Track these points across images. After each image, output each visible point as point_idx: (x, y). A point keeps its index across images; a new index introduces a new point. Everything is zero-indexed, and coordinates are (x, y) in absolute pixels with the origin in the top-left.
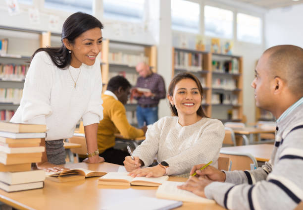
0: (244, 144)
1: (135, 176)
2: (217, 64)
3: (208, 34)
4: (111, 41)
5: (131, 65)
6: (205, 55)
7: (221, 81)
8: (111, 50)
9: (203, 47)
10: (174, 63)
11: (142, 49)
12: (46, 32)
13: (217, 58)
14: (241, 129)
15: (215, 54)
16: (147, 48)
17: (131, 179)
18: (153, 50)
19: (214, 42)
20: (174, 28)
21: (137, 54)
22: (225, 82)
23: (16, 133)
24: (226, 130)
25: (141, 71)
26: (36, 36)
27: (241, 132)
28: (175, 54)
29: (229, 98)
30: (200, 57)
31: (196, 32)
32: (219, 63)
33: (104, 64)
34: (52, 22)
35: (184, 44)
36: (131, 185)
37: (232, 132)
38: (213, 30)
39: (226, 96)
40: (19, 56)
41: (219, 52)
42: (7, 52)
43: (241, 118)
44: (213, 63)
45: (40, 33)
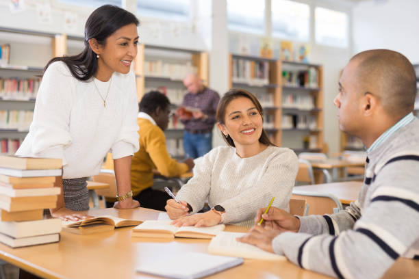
0: (325, 181)
1: (181, 225)
2: (288, 75)
3: (277, 35)
4: (147, 47)
5: (174, 77)
6: (273, 64)
7: (294, 98)
8: (147, 58)
9: (269, 52)
10: (232, 75)
11: (189, 56)
12: (60, 34)
13: (288, 68)
14: (321, 162)
15: (285, 62)
16: (196, 55)
17: (175, 230)
18: (204, 58)
19: (285, 46)
20: (232, 28)
21: (182, 62)
22: (299, 100)
23: (23, 170)
24: (301, 164)
25: (191, 84)
26: (47, 40)
27: (321, 166)
28: (232, 63)
29: (305, 121)
30: (267, 66)
31: (260, 32)
32: (291, 74)
33: (140, 76)
34: (68, 21)
35: (244, 49)
36: (176, 237)
37: (309, 166)
38: (283, 30)
39: (301, 118)
40: (24, 67)
41: (291, 59)
42: (9, 63)
43: (321, 146)
44: (284, 74)
45: (52, 36)
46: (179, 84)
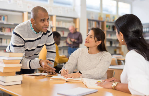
0: (122, 64)
2: (109, 27)
3: (104, 12)
4: (57, 16)
5: (67, 27)
6: (103, 22)
7: (111, 35)
8: (57, 21)
9: (102, 18)
10: (88, 26)
11: (72, 20)
12: (26, 12)
13: (109, 24)
14: (121, 58)
15: (108, 22)
16: (75, 19)
17: (66, 79)
18: (78, 20)
19: (107, 16)
20: (88, 10)
21: (70, 22)
22: (113, 36)
23: (8, 57)
24: (113, 58)
25: (71, 30)
26: (21, 14)
27: (120, 59)
28: (88, 22)
29: (115, 43)
30: (101, 23)
31: (98, 11)
32: (109, 26)
33: (54, 27)
34: (29, 7)
35: (92, 17)
36: (66, 82)
37: (116, 59)
38: (107, 11)
39: (113, 42)
40: (13, 24)
41: (110, 21)
42: (7, 22)
43: (121, 53)
44: (107, 26)
45: (23, 12)
46: (67, 30)
